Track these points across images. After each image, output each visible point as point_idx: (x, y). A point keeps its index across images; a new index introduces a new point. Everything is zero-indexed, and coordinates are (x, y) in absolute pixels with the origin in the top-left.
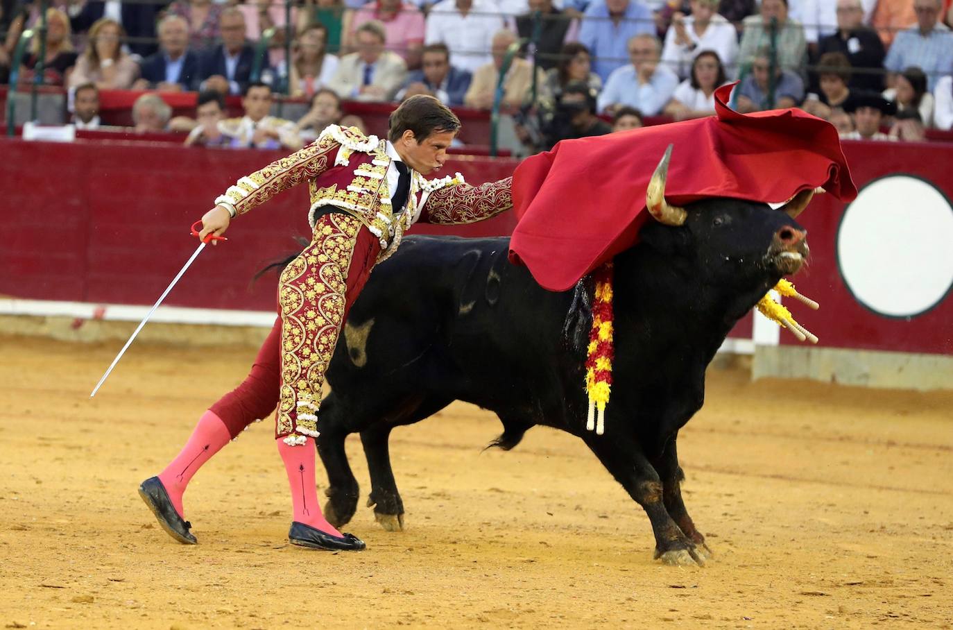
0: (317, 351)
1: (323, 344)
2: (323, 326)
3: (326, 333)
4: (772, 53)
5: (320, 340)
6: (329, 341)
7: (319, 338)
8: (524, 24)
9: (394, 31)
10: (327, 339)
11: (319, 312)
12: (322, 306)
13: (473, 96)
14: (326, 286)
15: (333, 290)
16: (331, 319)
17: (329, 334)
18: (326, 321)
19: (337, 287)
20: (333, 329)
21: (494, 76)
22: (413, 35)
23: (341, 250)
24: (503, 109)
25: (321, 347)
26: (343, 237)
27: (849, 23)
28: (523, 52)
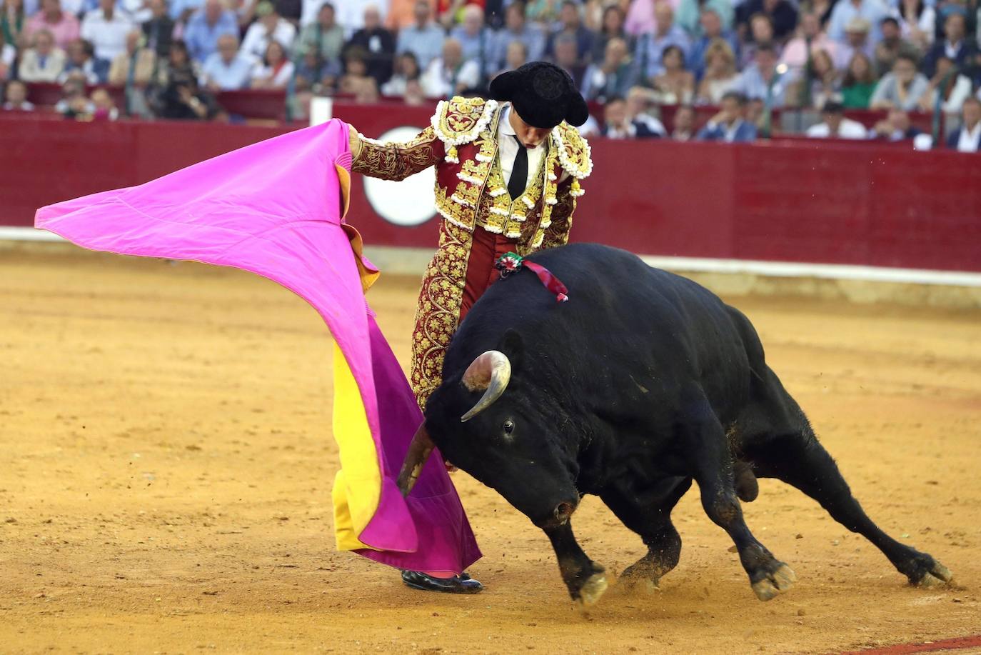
0: (424, 375)
1: (430, 368)
2: (429, 348)
3: (431, 356)
4: (318, 46)
5: (426, 365)
6: (436, 364)
7: (425, 363)
8: (147, 27)
9: (59, 32)
10: (433, 363)
11: (425, 334)
12: (428, 326)
13: (114, 75)
14: (432, 304)
15: (440, 307)
16: (437, 340)
17: (435, 356)
18: (431, 343)
19: (445, 303)
20: (440, 351)
21: (127, 63)
22: (73, 35)
23: (451, 262)
24: (134, 84)
25: (429, 373)
26: (455, 244)
27: (372, 24)
28: (147, 46)
